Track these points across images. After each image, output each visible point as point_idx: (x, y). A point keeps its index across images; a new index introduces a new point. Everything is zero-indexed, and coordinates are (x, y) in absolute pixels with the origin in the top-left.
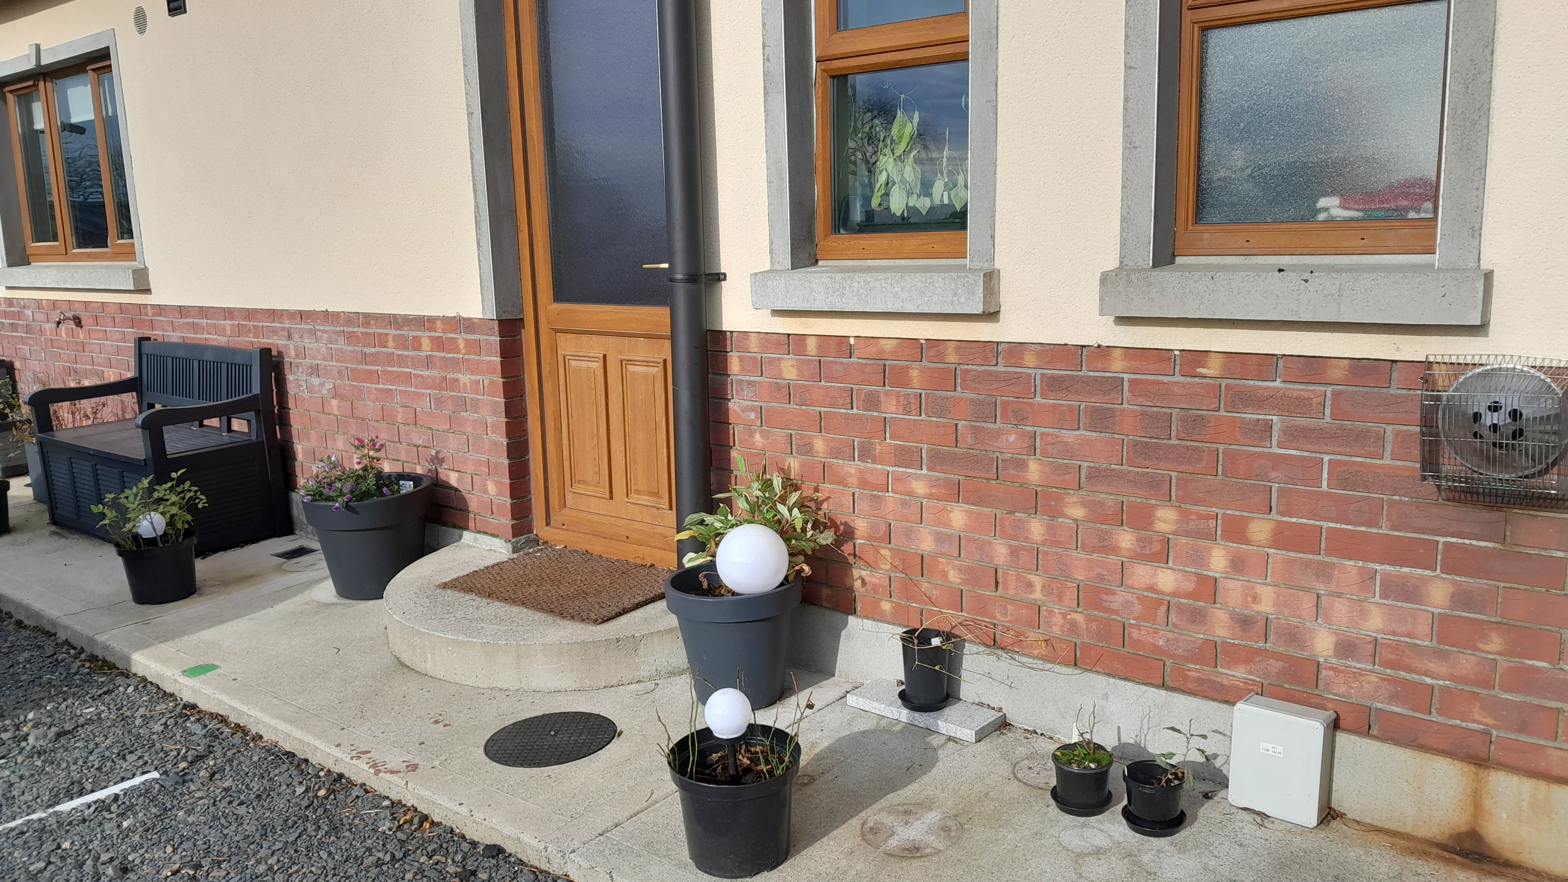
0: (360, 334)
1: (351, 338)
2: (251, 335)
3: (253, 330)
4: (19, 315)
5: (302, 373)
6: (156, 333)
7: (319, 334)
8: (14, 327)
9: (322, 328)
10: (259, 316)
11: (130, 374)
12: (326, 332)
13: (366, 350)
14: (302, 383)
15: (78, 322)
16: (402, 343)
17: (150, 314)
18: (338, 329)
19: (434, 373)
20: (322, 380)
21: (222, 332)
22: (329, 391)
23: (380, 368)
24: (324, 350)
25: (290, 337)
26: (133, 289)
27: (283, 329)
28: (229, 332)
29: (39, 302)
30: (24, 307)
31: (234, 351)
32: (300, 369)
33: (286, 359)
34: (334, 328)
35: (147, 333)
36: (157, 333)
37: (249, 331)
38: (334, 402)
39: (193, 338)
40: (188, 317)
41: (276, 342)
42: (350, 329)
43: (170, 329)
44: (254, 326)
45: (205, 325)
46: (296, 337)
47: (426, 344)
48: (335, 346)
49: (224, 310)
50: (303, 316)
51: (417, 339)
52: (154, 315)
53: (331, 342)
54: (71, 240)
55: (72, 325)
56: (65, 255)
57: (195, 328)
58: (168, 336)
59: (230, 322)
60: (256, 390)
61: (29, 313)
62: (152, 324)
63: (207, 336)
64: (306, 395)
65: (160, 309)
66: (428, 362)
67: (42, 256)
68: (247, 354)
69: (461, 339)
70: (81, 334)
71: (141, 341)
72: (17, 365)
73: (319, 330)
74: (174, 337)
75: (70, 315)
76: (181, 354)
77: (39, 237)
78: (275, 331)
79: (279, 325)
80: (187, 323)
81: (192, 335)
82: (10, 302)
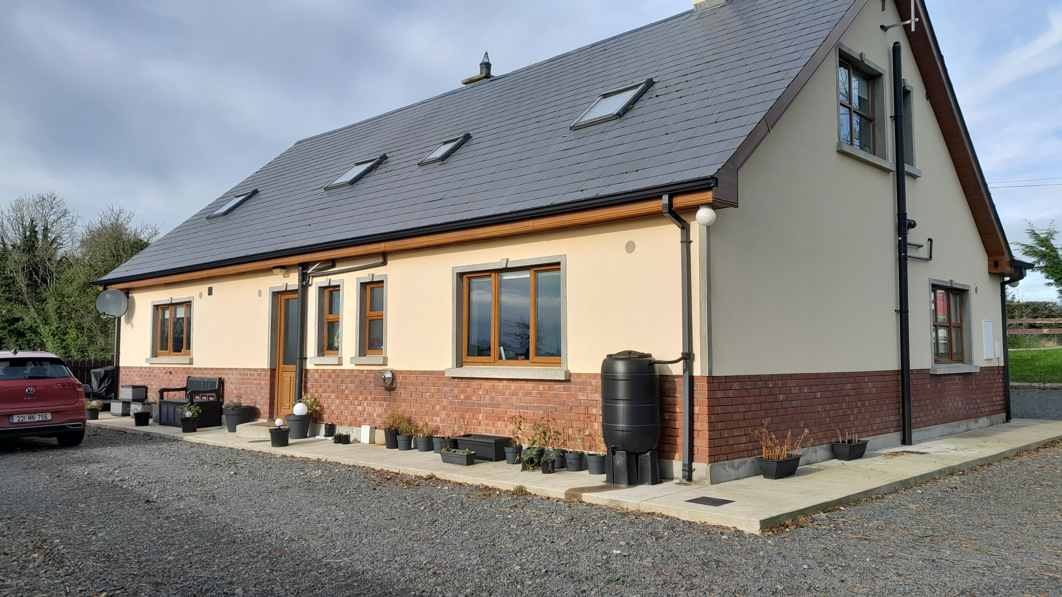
0: (242, 373)
1: (240, 374)
2: (217, 374)
4: (152, 372)
5: (228, 384)
6: (193, 376)
7: (233, 374)
8: (150, 376)
9: (234, 372)
10: (220, 370)
11: (185, 386)
13: (243, 377)
14: (228, 386)
15: (171, 373)
16: (251, 375)
17: (192, 370)
18: (237, 372)
19: (257, 382)
20: (232, 385)
21: (210, 374)
22: (234, 388)
23: (246, 381)
24: (234, 378)
25: (226, 375)
26: (188, 363)
27: (225, 373)
28: (212, 374)
29: (159, 368)
30: (155, 369)
31: (212, 379)
33: (225, 381)
35: (190, 375)
38: (235, 391)
39: (203, 376)
40: (202, 370)
41: (223, 376)
42: (240, 372)
43: (197, 374)
44: (218, 372)
45: (206, 372)
46: (228, 375)
47: (256, 375)
49: (211, 368)
50: (230, 369)
51: (254, 374)
53: (235, 376)
54: (172, 350)
55: (169, 374)
56: (169, 354)
57: (203, 374)
59: (212, 371)
60: (217, 388)
61: (156, 371)
62: (192, 373)
63: (206, 375)
64: (229, 389)
65: (195, 369)
66: (256, 379)
67: (162, 355)
68: (216, 379)
69: (263, 373)
70: (171, 376)
71: (189, 377)
72: (149, 387)
74: (197, 376)
75: (169, 371)
76: (199, 380)
77: (162, 349)
78: (223, 373)
80: (202, 372)
82: (150, 368)
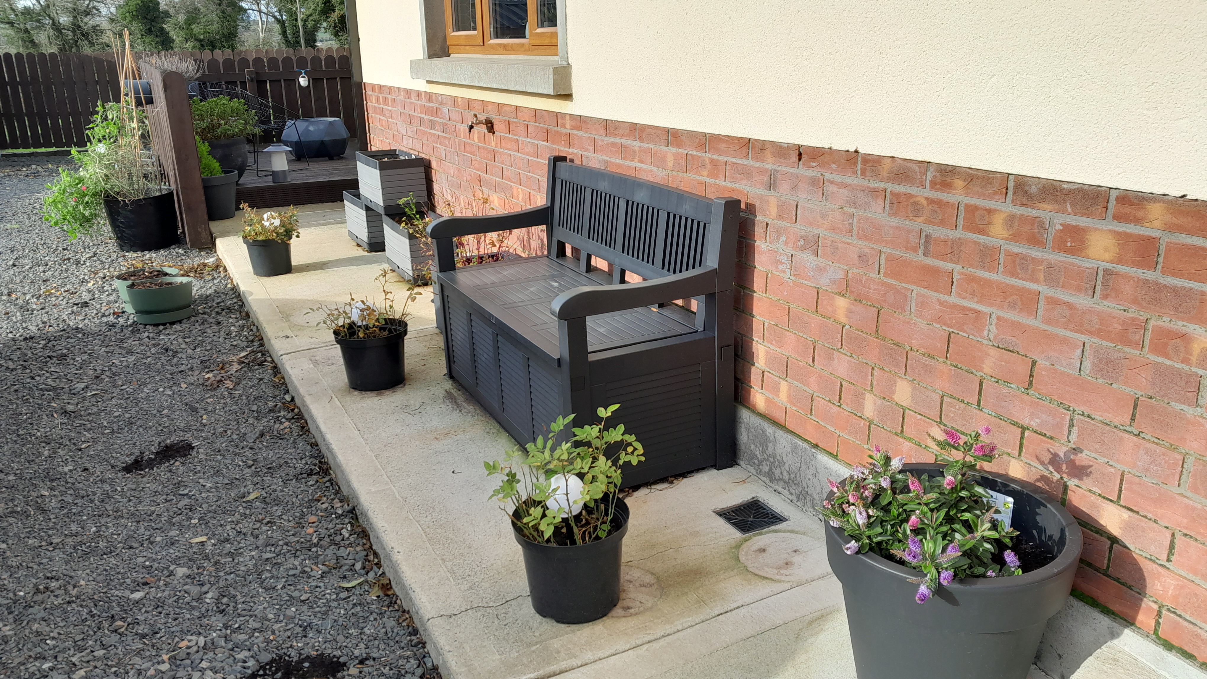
0: (924, 202)
1: (899, 204)
2: (705, 173)
3: (709, 166)
4: (436, 112)
5: (786, 243)
7: (831, 188)
8: (432, 124)
9: (838, 178)
10: (723, 146)
11: (540, 200)
12: (845, 186)
13: (929, 229)
14: (784, 259)
15: (490, 126)
16: (1030, 233)
17: (568, 126)
18: (873, 184)
20: (821, 261)
22: (833, 282)
23: (957, 268)
24: (836, 216)
25: (772, 184)
26: (552, 94)
27: (762, 171)
28: (670, 164)
29: (454, 99)
30: (442, 104)
31: (680, 196)
32: (784, 238)
33: (759, 218)
34: (865, 183)
35: (564, 150)
36: (575, 151)
37: (704, 165)
38: (842, 303)
39: (619, 166)
40: (615, 135)
41: (749, 190)
42: (900, 189)
43: (591, 148)
44: (712, 161)
45: (637, 149)
46: (783, 187)
47: (1101, 245)
48: (861, 213)
49: (667, 131)
50: (803, 154)
51: (1075, 232)
52: (574, 128)
53: (854, 204)
54: (489, 29)
55: (483, 129)
56: (482, 46)
58: (587, 157)
59: (674, 150)
60: (712, 263)
61: (445, 110)
62: (570, 140)
63: (638, 165)
64: (787, 277)
65: (581, 121)
67: (461, 47)
68: (706, 205)
70: (493, 142)
71: (557, 160)
72: (434, 165)
73: (832, 182)
75: (482, 117)
76: (603, 186)
77: (459, 27)
79: (756, 164)
80: (613, 145)
81: (618, 161)
82: (430, 96)
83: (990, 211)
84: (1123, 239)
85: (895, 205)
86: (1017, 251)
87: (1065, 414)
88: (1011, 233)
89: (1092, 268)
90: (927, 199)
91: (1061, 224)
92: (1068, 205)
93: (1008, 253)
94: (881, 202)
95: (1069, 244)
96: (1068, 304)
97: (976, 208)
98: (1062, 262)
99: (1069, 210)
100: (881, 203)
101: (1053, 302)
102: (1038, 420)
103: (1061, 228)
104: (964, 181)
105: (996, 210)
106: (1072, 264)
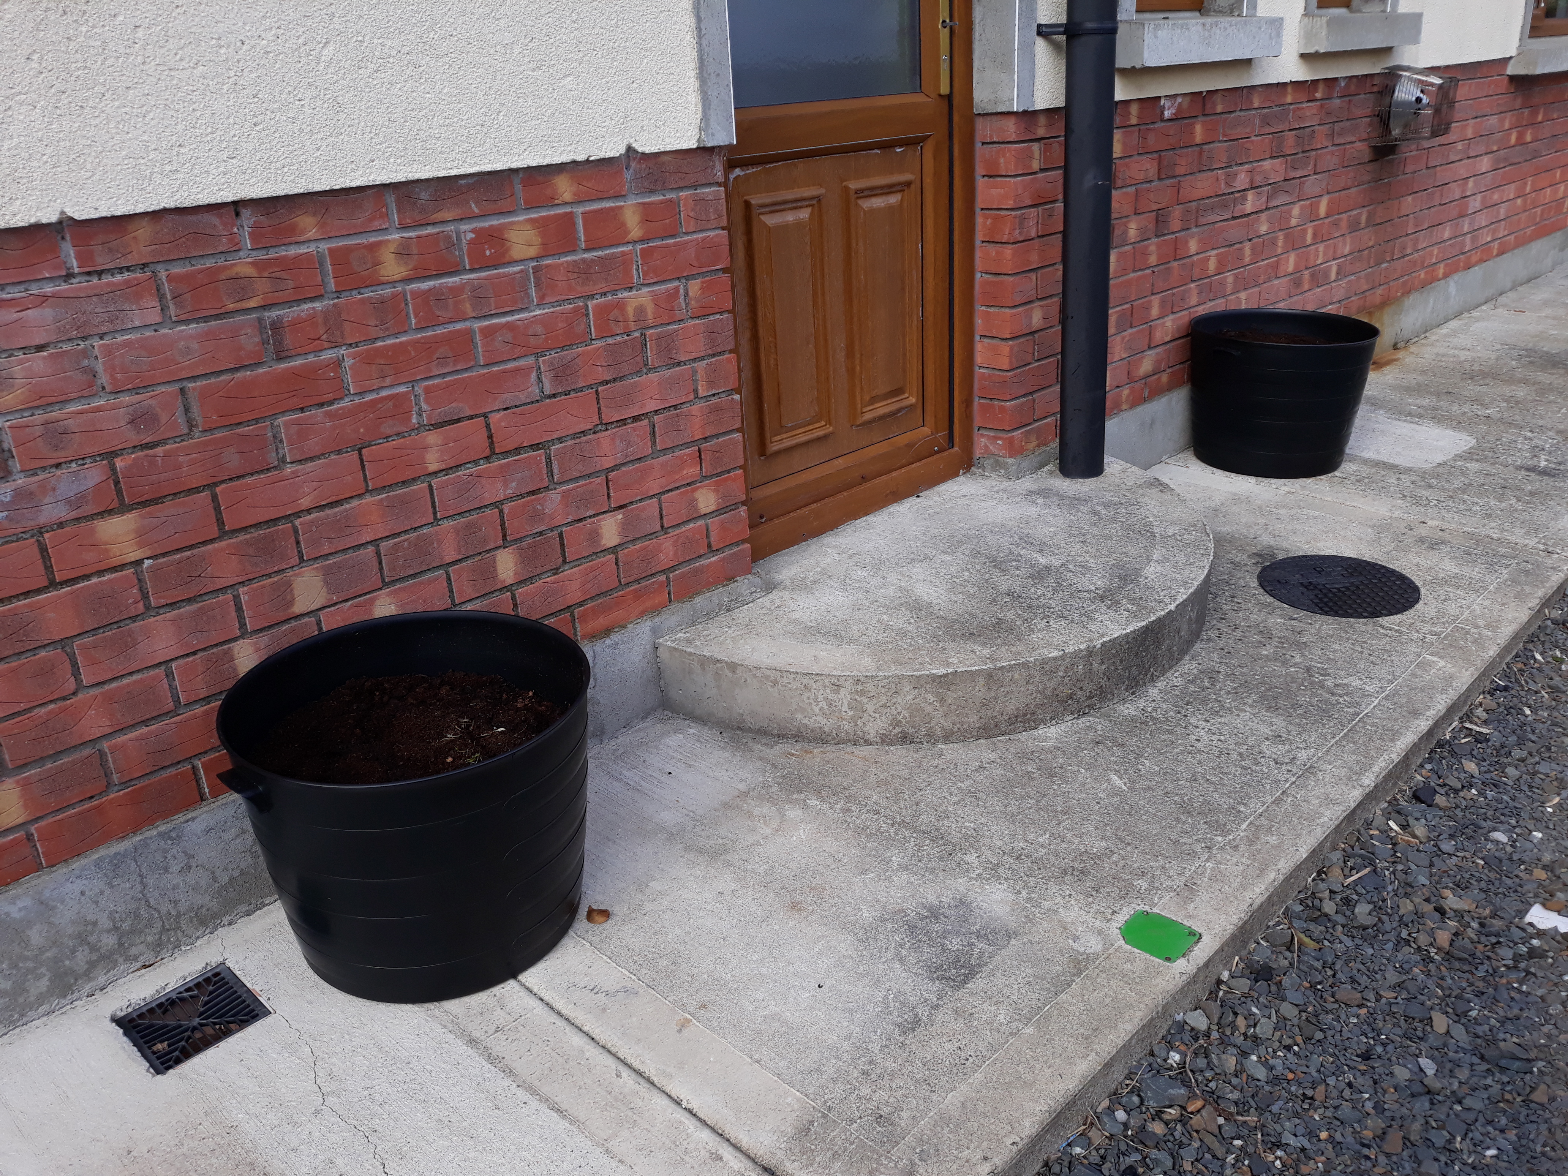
47: (523, 241)
51: (490, 236)
66: (532, 285)
69: (630, 206)
83: (373, 248)
84: (540, 225)
85: (188, 296)
86: (427, 287)
87: (540, 456)
88: (410, 267)
89: (521, 271)
90: (254, 264)
91: (473, 231)
92: (473, 205)
93: (416, 294)
94: (152, 302)
95: (488, 253)
96: (509, 326)
97: (348, 249)
98: (486, 279)
99: (476, 210)
100: (154, 304)
101: (487, 333)
102: (514, 484)
103: (474, 236)
104: (314, 215)
105: (379, 244)
106: (499, 276)
